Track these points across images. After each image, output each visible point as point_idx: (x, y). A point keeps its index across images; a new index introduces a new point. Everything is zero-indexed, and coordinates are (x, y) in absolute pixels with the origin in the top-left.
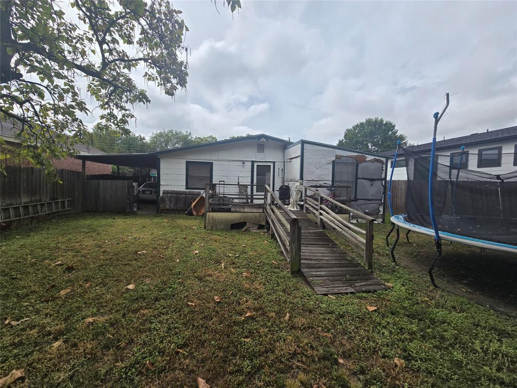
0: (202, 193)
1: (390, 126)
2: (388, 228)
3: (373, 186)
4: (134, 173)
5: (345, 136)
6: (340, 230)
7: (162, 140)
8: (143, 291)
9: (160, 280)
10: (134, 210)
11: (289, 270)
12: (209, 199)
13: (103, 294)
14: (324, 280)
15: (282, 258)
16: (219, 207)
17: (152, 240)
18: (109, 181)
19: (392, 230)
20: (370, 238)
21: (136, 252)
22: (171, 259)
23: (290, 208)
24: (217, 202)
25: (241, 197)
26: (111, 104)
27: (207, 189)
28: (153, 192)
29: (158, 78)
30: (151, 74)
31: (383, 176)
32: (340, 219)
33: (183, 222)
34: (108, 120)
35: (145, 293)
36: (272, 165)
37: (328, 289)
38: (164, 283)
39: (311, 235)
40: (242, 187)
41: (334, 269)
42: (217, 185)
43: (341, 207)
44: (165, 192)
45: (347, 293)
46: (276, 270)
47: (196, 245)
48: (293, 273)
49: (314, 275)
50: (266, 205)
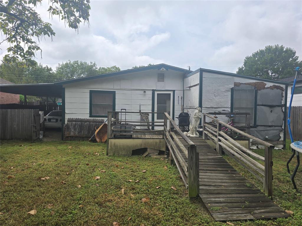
0: (105, 120)
1: (291, 53)
2: (288, 154)
3: (273, 112)
4: (41, 103)
5: (245, 64)
6: (239, 156)
7: (68, 70)
8: (44, 217)
9: (61, 206)
10: (40, 137)
11: (188, 196)
12: (111, 127)
13: (6, 219)
14: (222, 206)
15: (181, 184)
16: (121, 134)
17: (56, 166)
18: (16, 110)
19: (293, 156)
20: (269, 164)
21: (40, 178)
22: (73, 185)
23: (189, 134)
24: (119, 129)
25: (142, 124)
26: (18, 37)
27: (110, 116)
28: (59, 120)
29: (62, 12)
30: (55, 8)
31: (283, 103)
32: (239, 145)
33: (86, 148)
34: (15, 52)
35: (45, 219)
36: (172, 93)
37: (227, 216)
38: (65, 209)
39: (210, 161)
40: (144, 115)
41: (233, 195)
42: (120, 113)
43: (240, 134)
44: (69, 120)
45: (246, 221)
46: (175, 196)
47: (97, 171)
48: (191, 199)
49: (212, 201)
50: (166, 131)
